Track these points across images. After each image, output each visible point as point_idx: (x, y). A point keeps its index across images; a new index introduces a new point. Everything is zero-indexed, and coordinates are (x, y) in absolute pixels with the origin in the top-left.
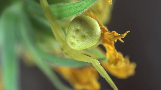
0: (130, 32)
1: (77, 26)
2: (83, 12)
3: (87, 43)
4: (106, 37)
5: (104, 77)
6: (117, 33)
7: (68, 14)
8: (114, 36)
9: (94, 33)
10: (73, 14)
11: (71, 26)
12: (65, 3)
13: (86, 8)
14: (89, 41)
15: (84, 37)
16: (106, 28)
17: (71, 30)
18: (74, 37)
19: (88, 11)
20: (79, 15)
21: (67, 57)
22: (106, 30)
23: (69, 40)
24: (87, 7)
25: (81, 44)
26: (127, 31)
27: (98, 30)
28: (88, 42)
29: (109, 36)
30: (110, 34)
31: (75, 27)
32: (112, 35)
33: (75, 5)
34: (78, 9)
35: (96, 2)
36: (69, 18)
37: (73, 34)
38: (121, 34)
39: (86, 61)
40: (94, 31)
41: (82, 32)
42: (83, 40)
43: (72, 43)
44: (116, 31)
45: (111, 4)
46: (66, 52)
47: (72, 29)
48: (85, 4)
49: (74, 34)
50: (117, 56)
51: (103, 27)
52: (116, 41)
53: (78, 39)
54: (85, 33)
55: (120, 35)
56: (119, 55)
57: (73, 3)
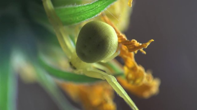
0: (153, 40)
2: (96, 16)
6: (138, 42)
7: (78, 18)
12: (75, 5)
13: (100, 11)
16: (124, 37)
19: (102, 15)
24: (102, 10)
26: (151, 39)
33: (87, 7)
37: (84, 43)
40: (110, 40)
44: (136, 40)
45: (131, 6)
48: (99, 6)
51: (121, 34)
52: (136, 52)
53: (90, 50)
55: (141, 44)
57: (85, 5)
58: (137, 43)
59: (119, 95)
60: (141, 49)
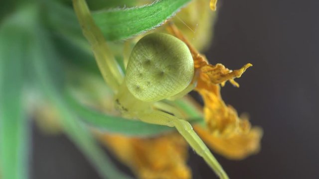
0: (251, 65)
1: (147, 54)
2: (159, 25)
3: (168, 88)
4: (204, 76)
5: (201, 155)
6: (226, 67)
7: (128, 29)
8: (219, 74)
9: (180, 68)
10: (139, 30)
11: (135, 54)
12: (124, 8)
13: (164, 18)
14: (171, 84)
15: (160, 75)
16: (204, 59)
17: (134, 62)
18: (141, 75)
19: (169, 24)
20: (152, 32)
21: (126, 116)
22: (204, 62)
23: (131, 82)
24: (167, 15)
25: (155, 89)
26: (246, 63)
27: (189, 62)
28: (168, 85)
29: (210, 73)
30: (211, 71)
31: (144, 57)
32: (216, 72)
33: (144, 11)
34: (150, 20)
35: (185, 6)
36: (130, 37)
37: (139, 69)
38: (233, 70)
39: (166, 125)
40: (181, 64)
41: (157, 65)
42: (159, 82)
43: (138, 89)
44: (223, 64)
45: (215, 9)
46: (125, 107)
47: (137, 61)
48: (163, 9)
49: (142, 70)
50: (226, 115)
51: (199, 55)
52: (223, 84)
53: (149, 80)
54: (163, 68)
55: (231, 71)
56: (230, 111)
57: (140, 7)
58: (224, 70)
59: (196, 152)
60: (232, 79)
